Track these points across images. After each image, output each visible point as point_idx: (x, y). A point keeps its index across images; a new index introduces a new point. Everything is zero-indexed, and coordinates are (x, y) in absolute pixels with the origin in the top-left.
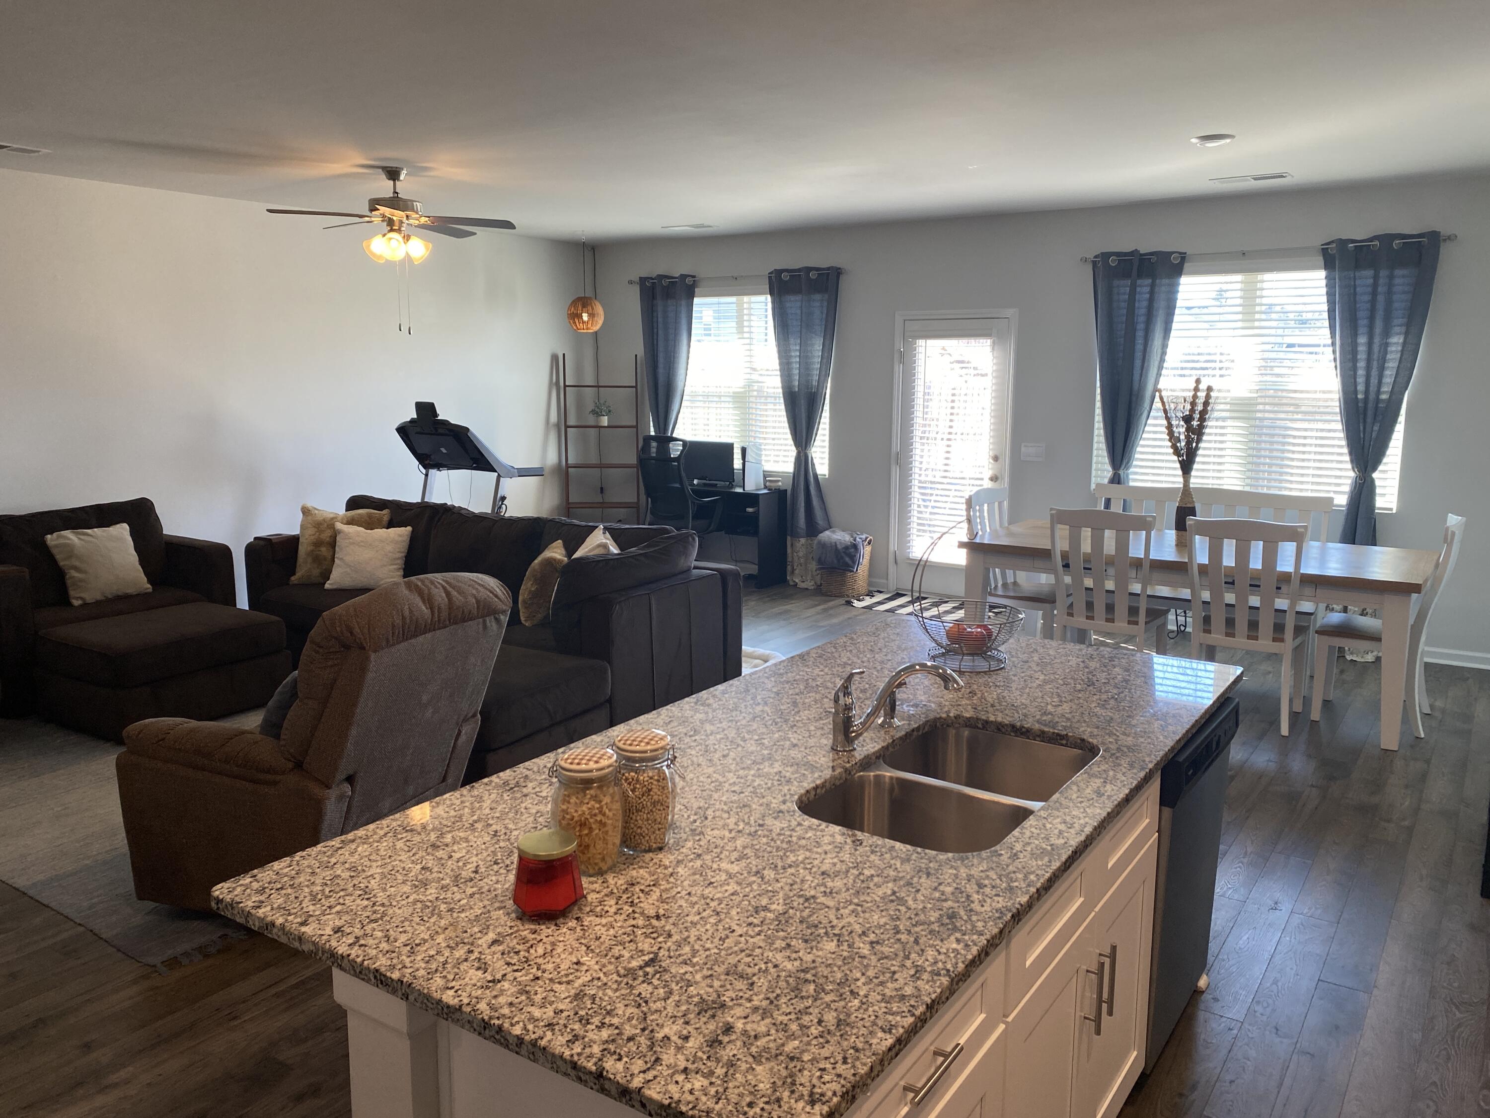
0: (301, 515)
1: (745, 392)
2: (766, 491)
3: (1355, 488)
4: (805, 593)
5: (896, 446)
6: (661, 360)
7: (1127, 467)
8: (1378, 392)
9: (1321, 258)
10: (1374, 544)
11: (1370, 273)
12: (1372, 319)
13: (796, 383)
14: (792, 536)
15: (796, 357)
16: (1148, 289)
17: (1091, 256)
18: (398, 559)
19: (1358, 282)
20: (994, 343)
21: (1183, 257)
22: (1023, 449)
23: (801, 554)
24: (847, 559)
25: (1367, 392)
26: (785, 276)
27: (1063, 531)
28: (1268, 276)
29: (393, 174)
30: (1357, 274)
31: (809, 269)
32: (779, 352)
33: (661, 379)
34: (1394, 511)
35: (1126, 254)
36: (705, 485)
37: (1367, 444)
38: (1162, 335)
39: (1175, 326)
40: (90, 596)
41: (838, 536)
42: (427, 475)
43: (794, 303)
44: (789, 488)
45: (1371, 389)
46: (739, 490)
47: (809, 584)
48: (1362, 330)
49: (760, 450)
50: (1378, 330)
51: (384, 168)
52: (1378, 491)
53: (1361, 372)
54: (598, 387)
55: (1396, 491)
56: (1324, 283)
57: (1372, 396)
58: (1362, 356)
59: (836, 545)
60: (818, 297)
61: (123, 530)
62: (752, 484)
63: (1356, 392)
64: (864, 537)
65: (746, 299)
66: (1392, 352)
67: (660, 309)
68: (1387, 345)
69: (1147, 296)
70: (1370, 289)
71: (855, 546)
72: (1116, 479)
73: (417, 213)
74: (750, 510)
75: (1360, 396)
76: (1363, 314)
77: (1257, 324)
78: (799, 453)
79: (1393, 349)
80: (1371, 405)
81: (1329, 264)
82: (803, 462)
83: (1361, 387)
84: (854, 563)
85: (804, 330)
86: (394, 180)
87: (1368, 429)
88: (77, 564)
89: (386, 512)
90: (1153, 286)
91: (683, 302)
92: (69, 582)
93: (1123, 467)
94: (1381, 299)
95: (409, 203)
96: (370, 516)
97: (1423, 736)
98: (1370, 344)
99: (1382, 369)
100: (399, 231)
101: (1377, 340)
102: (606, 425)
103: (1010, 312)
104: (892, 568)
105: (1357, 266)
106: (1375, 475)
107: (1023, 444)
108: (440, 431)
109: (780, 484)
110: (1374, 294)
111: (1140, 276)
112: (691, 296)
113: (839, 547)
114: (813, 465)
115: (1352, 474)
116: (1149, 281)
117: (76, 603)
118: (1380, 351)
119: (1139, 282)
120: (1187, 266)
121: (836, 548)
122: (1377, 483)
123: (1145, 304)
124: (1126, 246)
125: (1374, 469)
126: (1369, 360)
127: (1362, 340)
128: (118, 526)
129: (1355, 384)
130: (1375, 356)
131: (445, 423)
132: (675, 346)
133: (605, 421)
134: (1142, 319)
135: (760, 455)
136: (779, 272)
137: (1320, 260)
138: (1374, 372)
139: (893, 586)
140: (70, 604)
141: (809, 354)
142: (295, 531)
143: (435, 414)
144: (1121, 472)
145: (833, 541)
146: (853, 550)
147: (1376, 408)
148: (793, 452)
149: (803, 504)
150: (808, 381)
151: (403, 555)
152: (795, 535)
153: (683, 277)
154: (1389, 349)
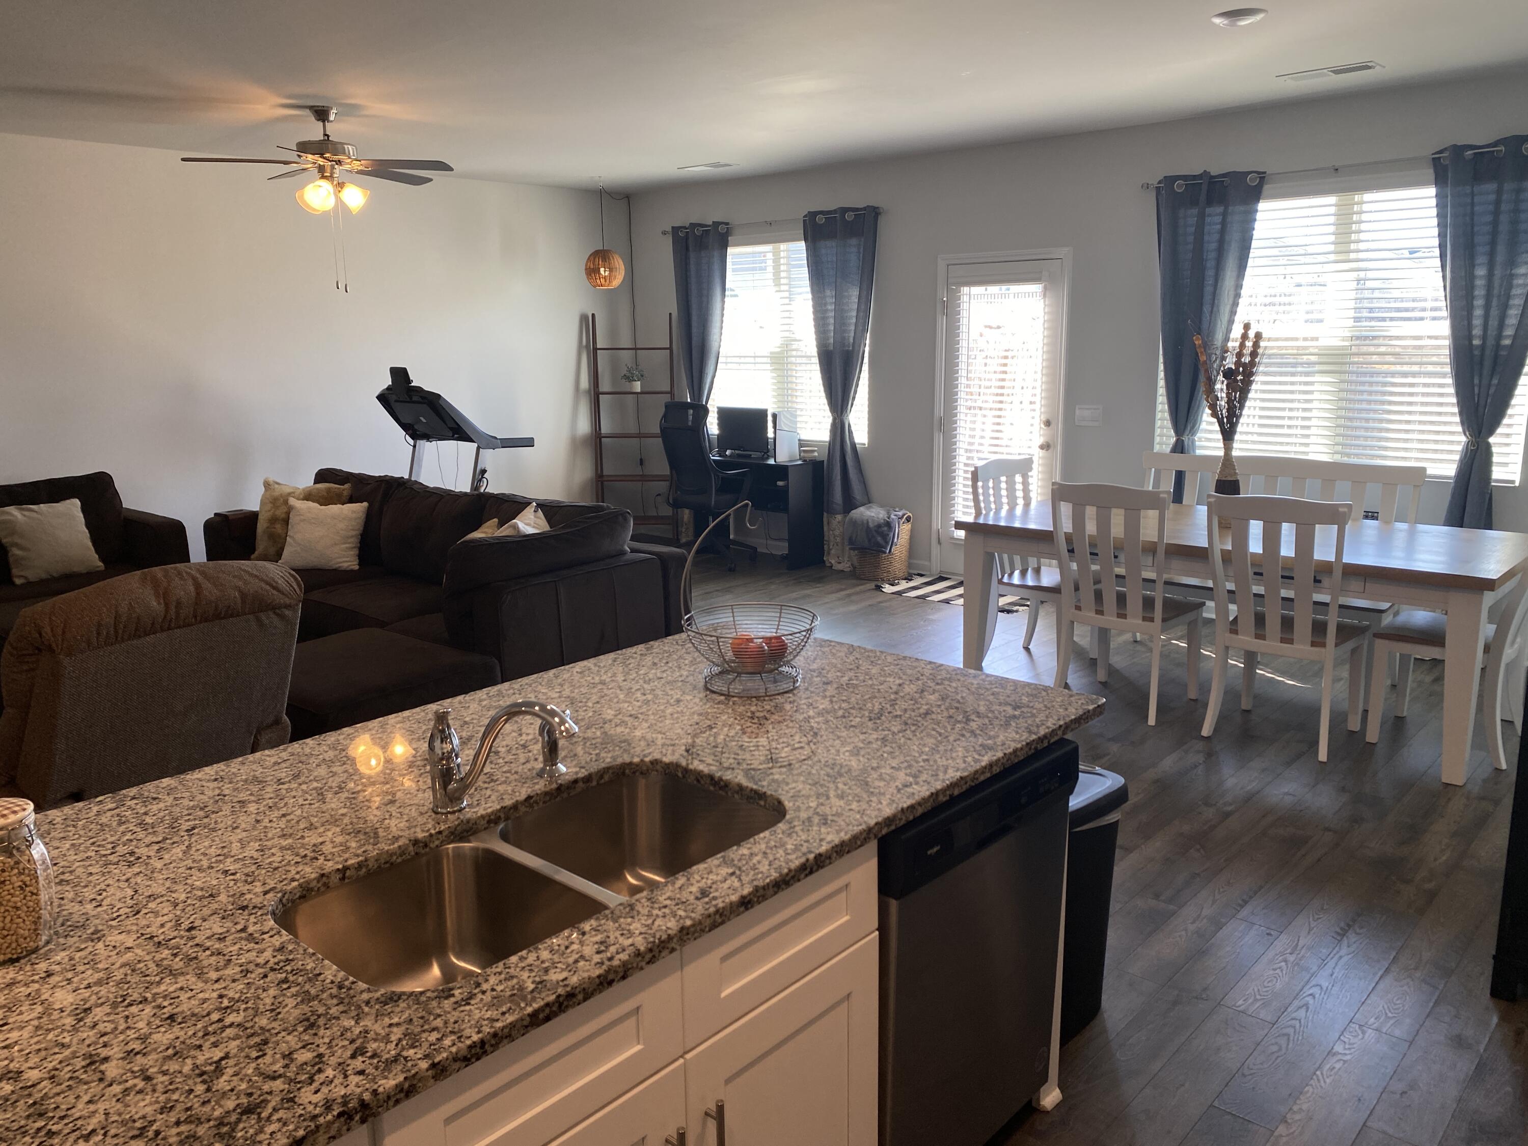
0: (262, 490)
1: (781, 352)
2: (800, 462)
3: (1466, 455)
4: (841, 575)
5: (939, 411)
6: (694, 318)
7: (1193, 432)
8: (1499, 337)
9: (1431, 171)
10: (1490, 528)
11: (1492, 186)
12: (1493, 243)
13: (832, 341)
14: (828, 513)
15: (831, 311)
16: (1218, 219)
17: (1154, 182)
18: (352, 537)
19: (1476, 199)
20: (1045, 288)
21: (1262, 177)
22: (1077, 412)
23: (837, 532)
24: (879, 539)
25: (1484, 337)
26: (820, 219)
27: (1066, 509)
28: (1368, 196)
29: (321, 114)
30: (1476, 189)
31: (844, 210)
32: (814, 307)
33: (695, 340)
34: (1517, 484)
35: (1194, 177)
36: (739, 456)
37: (1482, 403)
38: (1235, 274)
39: (1250, 262)
40: (33, 574)
41: (872, 513)
42: (414, 446)
43: (829, 248)
44: (824, 457)
45: (1489, 332)
46: (771, 462)
47: (845, 566)
48: (1481, 259)
49: (796, 416)
50: (1500, 258)
51: (311, 108)
52: (1495, 459)
53: (1478, 312)
54: (636, 349)
55: (1519, 459)
56: (1433, 202)
57: (1491, 342)
58: (1480, 292)
59: (868, 522)
60: (854, 241)
61: (73, 506)
62: (785, 454)
63: (1470, 338)
64: (900, 513)
65: (783, 246)
66: (1519, 286)
67: (692, 261)
68: (1512, 276)
69: (1219, 227)
70: (1491, 208)
71: (888, 525)
72: (1179, 448)
73: (349, 158)
74: (780, 483)
75: (1476, 342)
76: (1481, 239)
77: (1353, 256)
78: (834, 420)
79: (1520, 281)
80: (1488, 352)
81: (1440, 180)
82: (840, 429)
83: (1477, 331)
84: (887, 543)
85: (839, 280)
86: (324, 121)
87: (1485, 382)
88: (19, 541)
89: (347, 486)
90: (1224, 215)
91: (716, 254)
92: (11, 560)
93: (1187, 432)
94: (1504, 218)
95: (339, 146)
96: (329, 490)
97: (1504, 767)
98: (1490, 276)
99: (1505, 307)
100: (330, 178)
101: (1498, 272)
102: (639, 390)
103: (1063, 252)
104: (935, 550)
105: (1477, 177)
106: (1492, 440)
107: (1077, 407)
108: (415, 398)
109: (816, 454)
110: (1496, 213)
111: (1210, 202)
112: (724, 246)
113: (871, 525)
114: (850, 432)
115: (1463, 439)
116: (1220, 209)
117: (18, 581)
118: (1501, 286)
119: (1208, 210)
120: (1266, 188)
121: (868, 527)
122: (1494, 450)
123: (1216, 237)
124: (1196, 169)
125: (1491, 432)
126: (1488, 297)
127: (1481, 272)
128: (68, 501)
129: (1470, 327)
130: (1496, 292)
131: (419, 390)
132: (708, 302)
133: (637, 386)
134: (1213, 255)
135: (796, 423)
136: (812, 215)
137: (1430, 173)
138: (1494, 312)
139: (936, 569)
140: (13, 583)
141: (846, 308)
142: (255, 507)
143: (409, 381)
144: (1185, 438)
145: (865, 518)
146: (886, 528)
147: (1496, 357)
148: (827, 418)
149: (839, 477)
150: (844, 338)
151: (358, 532)
152: (832, 512)
153: (716, 224)
154: (1515, 282)
